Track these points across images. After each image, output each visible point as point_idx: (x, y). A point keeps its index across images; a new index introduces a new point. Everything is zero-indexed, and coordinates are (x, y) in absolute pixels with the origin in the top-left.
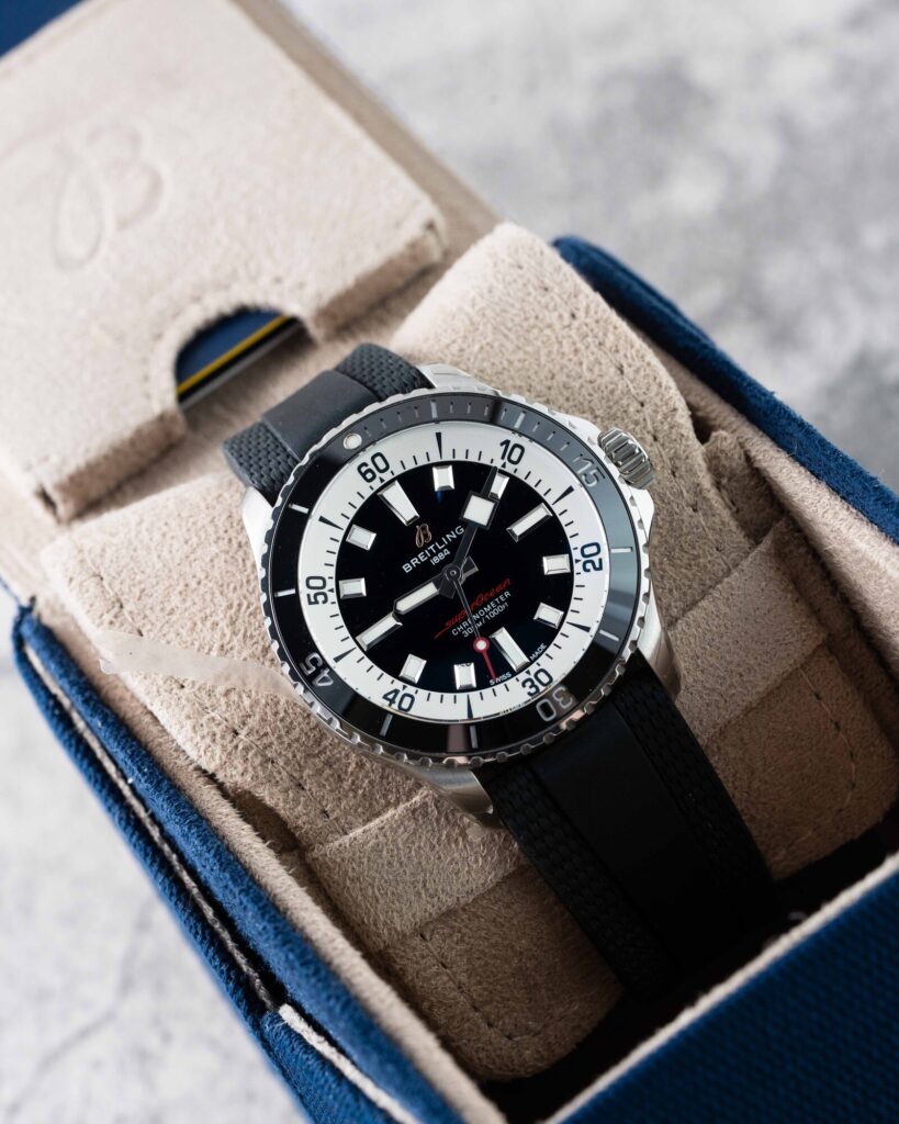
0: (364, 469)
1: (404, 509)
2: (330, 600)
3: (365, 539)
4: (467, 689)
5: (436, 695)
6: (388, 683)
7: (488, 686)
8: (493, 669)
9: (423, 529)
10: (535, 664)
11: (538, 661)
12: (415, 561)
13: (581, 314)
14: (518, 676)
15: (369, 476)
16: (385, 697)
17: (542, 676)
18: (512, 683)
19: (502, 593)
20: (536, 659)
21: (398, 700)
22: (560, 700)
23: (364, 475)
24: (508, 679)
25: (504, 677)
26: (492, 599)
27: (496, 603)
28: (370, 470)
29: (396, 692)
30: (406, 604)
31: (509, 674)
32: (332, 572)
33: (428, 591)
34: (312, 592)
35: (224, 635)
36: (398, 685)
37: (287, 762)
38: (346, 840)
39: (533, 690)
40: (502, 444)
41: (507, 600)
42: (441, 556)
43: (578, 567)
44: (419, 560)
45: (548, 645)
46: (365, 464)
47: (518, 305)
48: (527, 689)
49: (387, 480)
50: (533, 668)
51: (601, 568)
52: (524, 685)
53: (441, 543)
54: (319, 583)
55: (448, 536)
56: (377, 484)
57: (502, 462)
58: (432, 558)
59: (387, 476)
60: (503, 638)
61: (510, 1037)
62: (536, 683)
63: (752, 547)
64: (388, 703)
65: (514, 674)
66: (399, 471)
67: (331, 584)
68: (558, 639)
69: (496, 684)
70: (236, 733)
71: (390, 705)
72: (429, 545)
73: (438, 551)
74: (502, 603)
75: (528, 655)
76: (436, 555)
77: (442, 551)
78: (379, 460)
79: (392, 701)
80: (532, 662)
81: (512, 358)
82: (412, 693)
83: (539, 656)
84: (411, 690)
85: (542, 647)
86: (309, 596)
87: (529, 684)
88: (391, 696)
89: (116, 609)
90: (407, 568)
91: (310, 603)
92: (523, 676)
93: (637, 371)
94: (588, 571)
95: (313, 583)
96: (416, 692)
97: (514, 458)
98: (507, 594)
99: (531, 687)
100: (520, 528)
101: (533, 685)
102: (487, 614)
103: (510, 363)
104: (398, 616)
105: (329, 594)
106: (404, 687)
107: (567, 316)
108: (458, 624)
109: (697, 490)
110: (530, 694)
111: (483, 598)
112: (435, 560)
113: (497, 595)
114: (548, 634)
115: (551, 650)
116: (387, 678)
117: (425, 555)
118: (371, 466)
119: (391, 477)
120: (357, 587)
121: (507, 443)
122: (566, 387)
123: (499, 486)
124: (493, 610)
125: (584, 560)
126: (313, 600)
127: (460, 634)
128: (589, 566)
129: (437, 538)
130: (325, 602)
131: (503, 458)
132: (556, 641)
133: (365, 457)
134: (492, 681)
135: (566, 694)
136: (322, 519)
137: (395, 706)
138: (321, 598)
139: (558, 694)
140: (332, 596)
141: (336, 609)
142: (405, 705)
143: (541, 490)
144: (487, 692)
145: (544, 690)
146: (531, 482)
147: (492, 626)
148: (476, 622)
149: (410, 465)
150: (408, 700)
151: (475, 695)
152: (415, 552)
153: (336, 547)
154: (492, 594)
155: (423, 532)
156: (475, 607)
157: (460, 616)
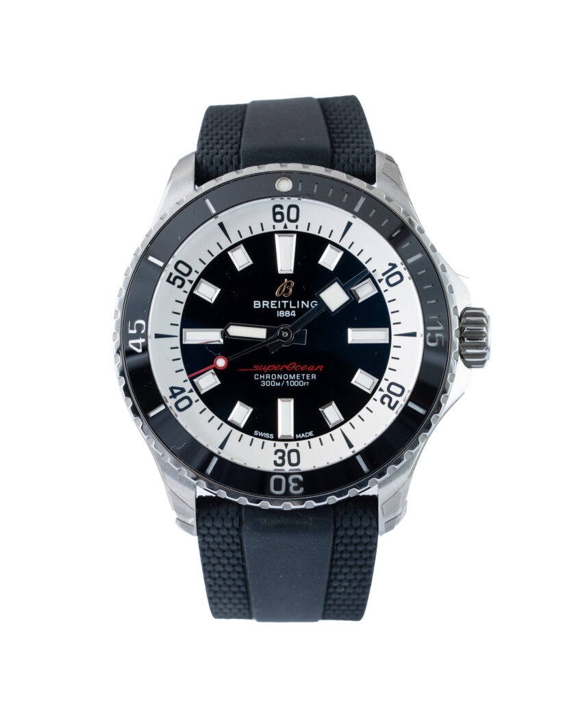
0: (278, 210)
1: (285, 262)
2: (184, 288)
3: (241, 259)
4: (234, 425)
5: (209, 413)
6: (181, 379)
7: (251, 434)
8: (262, 424)
9: (289, 284)
10: (295, 443)
11: (299, 442)
12: (265, 304)
14: (277, 443)
15: (279, 217)
17: (294, 455)
18: (269, 444)
19: (311, 373)
20: (299, 439)
21: (179, 397)
22: (293, 485)
23: (275, 214)
24: (269, 439)
25: (267, 435)
26: (300, 372)
27: (301, 377)
28: (282, 214)
29: (183, 390)
30: (236, 331)
31: (272, 436)
32: (201, 268)
33: (260, 333)
34: (176, 274)
36: (188, 386)
39: (280, 461)
40: (390, 264)
41: (311, 381)
42: (287, 314)
43: (378, 395)
44: (270, 305)
45: (316, 435)
46: (281, 207)
48: (276, 458)
49: (289, 229)
50: (292, 445)
51: (393, 408)
52: (276, 453)
53: (294, 304)
54: (186, 270)
55: (303, 302)
56: (280, 227)
57: (381, 277)
58: (280, 310)
59: (291, 227)
60: (286, 410)
62: (286, 458)
64: (171, 394)
65: (276, 439)
66: (302, 229)
67: (194, 277)
68: (325, 437)
69: (258, 437)
71: (171, 397)
72: (285, 299)
73: (288, 308)
74: (305, 380)
75: (297, 431)
76: (285, 310)
77: (291, 310)
78: (293, 210)
79: (174, 396)
80: (295, 439)
82: (194, 400)
83: (304, 439)
84: (194, 396)
85: (311, 434)
86: (171, 274)
87: (280, 454)
88: (176, 391)
90: (257, 304)
91: (168, 280)
92: (280, 445)
94: (383, 403)
95: (181, 267)
96: (196, 401)
97: (392, 280)
98: (314, 376)
99: (280, 458)
101: (282, 458)
102: (289, 380)
104: (225, 335)
105: (187, 283)
106: (191, 391)
108: (262, 373)
110: (275, 463)
111: (295, 366)
112: (281, 314)
113: (306, 372)
114: (321, 427)
115: (315, 441)
116: (184, 375)
117: (277, 304)
118: (285, 211)
119: (294, 229)
120: (209, 292)
121: (394, 266)
123: (365, 291)
124: (295, 381)
125: (386, 392)
126: (171, 279)
127: (259, 381)
128: (386, 400)
129: (294, 298)
130: (180, 287)
131: (384, 274)
132: (322, 437)
133: (286, 202)
134: (256, 432)
135: (300, 484)
136: (221, 225)
137: (173, 401)
138: (179, 282)
139: (295, 480)
140: (188, 287)
141: (184, 298)
142: (181, 405)
143: (393, 318)
144: (247, 438)
145: (287, 468)
146: (391, 307)
147: (286, 392)
148: (277, 381)
149: (314, 231)
150: (186, 402)
151: (236, 434)
152: (271, 297)
153: (217, 252)
154: (302, 369)
155: (288, 287)
156: (284, 369)
157: (268, 368)
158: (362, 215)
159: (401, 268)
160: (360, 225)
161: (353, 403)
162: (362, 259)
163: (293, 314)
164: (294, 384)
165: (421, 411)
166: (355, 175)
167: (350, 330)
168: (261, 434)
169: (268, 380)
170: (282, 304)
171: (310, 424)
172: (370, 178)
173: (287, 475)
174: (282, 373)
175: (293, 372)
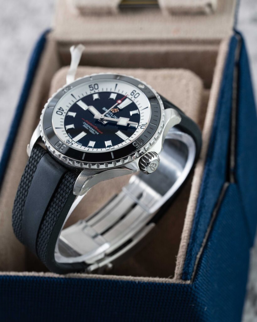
0: (134, 92)
2: (91, 91)
4: (65, 127)
5: (63, 120)
6: (66, 109)
7: (67, 132)
10: (75, 143)
17: (71, 144)
18: (68, 138)
21: (60, 111)
23: (132, 92)
25: (71, 136)
27: (95, 131)
29: (63, 111)
31: (71, 137)
32: (101, 91)
34: (93, 86)
36: (66, 111)
41: (96, 134)
43: (108, 148)
46: (136, 92)
50: (73, 142)
52: (67, 140)
54: (96, 87)
56: (130, 97)
57: (141, 125)
66: (135, 101)
67: (97, 91)
68: (84, 147)
71: (58, 109)
72: (112, 113)
75: (78, 141)
77: (110, 116)
78: (137, 95)
82: (63, 115)
83: (78, 144)
85: (81, 144)
86: (91, 85)
88: (61, 109)
90: (104, 109)
91: (89, 86)
92: (71, 140)
97: (142, 127)
98: (98, 133)
99: (67, 142)
100: (119, 133)
104: (88, 108)
105: (93, 91)
106: (65, 113)
108: (87, 123)
110: (64, 141)
111: (96, 128)
114: (85, 145)
115: (80, 146)
116: (68, 109)
118: (135, 94)
119: (133, 100)
120: (96, 97)
121: (147, 124)
123: (134, 125)
126: (91, 86)
127: (83, 124)
129: (114, 114)
133: (138, 91)
134: (69, 134)
136: (117, 85)
141: (89, 93)
142: (58, 113)
143: (132, 136)
144: (65, 132)
145: (66, 144)
146: (135, 133)
147: (86, 131)
148: (88, 127)
149: (137, 104)
150: (61, 114)
151: (64, 129)
153: (109, 90)
154: (97, 130)
155: (116, 111)
156: (93, 127)
157: (89, 123)
160: (149, 110)
162: (141, 118)
164: (91, 132)
165: (113, 156)
167: (119, 131)
168: (70, 135)
169: (86, 126)
170: (110, 113)
172: (166, 108)
174: (91, 127)
175: (94, 129)
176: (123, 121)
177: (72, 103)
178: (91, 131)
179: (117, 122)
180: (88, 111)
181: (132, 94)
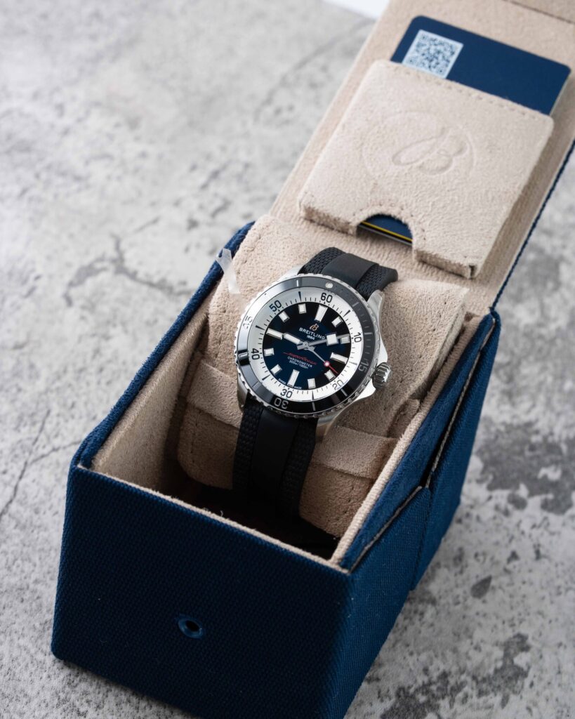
0: (324, 295)
1: (320, 316)
2: (275, 312)
3: (302, 309)
4: (272, 373)
5: (264, 365)
6: (259, 347)
7: (277, 379)
8: (283, 377)
12: (304, 330)
13: (435, 332)
16: (254, 349)
17: (290, 393)
19: (311, 364)
20: (295, 388)
21: (255, 354)
23: (322, 296)
24: (283, 384)
25: (283, 382)
26: (307, 362)
27: (306, 364)
29: (258, 352)
30: (288, 337)
31: (285, 383)
32: (285, 307)
33: (296, 341)
34: (274, 305)
35: (256, 288)
36: (261, 351)
37: (224, 334)
38: (211, 367)
39: (283, 394)
40: (358, 333)
41: (309, 367)
42: (311, 338)
43: (333, 383)
44: (306, 332)
45: (302, 389)
46: (326, 294)
47: (428, 310)
48: (282, 392)
49: (325, 305)
50: (291, 390)
51: (335, 389)
52: (283, 390)
53: (316, 335)
54: (279, 305)
56: (322, 302)
57: (353, 337)
58: (309, 335)
59: (327, 304)
60: (295, 374)
61: (193, 461)
63: (385, 436)
65: (286, 385)
66: (331, 307)
67: (281, 309)
68: (305, 391)
70: (225, 312)
72: (313, 331)
74: (307, 366)
75: (295, 385)
76: (311, 336)
77: (313, 336)
79: (253, 352)
80: (293, 388)
81: (406, 319)
83: (297, 389)
84: (261, 356)
85: (300, 388)
86: (272, 304)
87: (285, 391)
88: (255, 351)
89: (251, 249)
90: (301, 329)
91: (270, 307)
92: (286, 388)
93: (422, 362)
94: (333, 386)
95: (277, 303)
96: (261, 358)
97: (357, 340)
98: (311, 366)
100: (333, 356)
101: (285, 393)
102: (301, 364)
103: (404, 320)
104: (283, 336)
106: (261, 353)
107: (432, 328)
108: (292, 357)
109: (391, 406)
110: (281, 394)
111: (305, 359)
112: (309, 337)
113: (309, 363)
114: (305, 387)
115: (300, 391)
116: (261, 346)
117: (309, 332)
118: (326, 297)
120: (284, 317)
121: (360, 334)
122: (405, 342)
123: (345, 340)
124: (303, 365)
125: (336, 383)
127: (289, 360)
128: (335, 386)
129: (316, 332)
131: (355, 336)
133: (328, 293)
134: (280, 380)
135: (286, 405)
136: (300, 293)
137: (252, 354)
138: (274, 309)
139: (285, 403)
140: (277, 312)
141: (274, 316)
142: (254, 357)
143: (351, 355)
144: (275, 380)
145: (285, 397)
146: (352, 350)
147: (298, 368)
148: (296, 362)
149: (335, 309)
150: (257, 357)
151: (272, 377)
152: (308, 329)
153: (294, 303)
155: (316, 327)
156: (301, 359)
157: (294, 356)
158: (355, 309)
159: (362, 336)
160: (353, 314)
161: (322, 382)
162: (349, 327)
163: (314, 339)
165: (346, 395)
166: (359, 292)
167: (333, 354)
169: (293, 361)
170: (311, 333)
171: (302, 384)
172: (366, 298)
173: (283, 399)
174: (299, 360)
175: (304, 361)
176: (332, 339)
177: (262, 337)
178: (302, 366)
179: (325, 343)
180: (284, 340)
181: (323, 298)
